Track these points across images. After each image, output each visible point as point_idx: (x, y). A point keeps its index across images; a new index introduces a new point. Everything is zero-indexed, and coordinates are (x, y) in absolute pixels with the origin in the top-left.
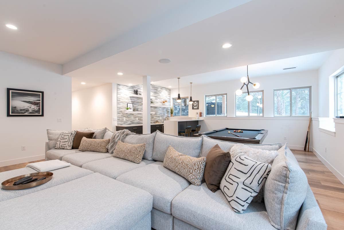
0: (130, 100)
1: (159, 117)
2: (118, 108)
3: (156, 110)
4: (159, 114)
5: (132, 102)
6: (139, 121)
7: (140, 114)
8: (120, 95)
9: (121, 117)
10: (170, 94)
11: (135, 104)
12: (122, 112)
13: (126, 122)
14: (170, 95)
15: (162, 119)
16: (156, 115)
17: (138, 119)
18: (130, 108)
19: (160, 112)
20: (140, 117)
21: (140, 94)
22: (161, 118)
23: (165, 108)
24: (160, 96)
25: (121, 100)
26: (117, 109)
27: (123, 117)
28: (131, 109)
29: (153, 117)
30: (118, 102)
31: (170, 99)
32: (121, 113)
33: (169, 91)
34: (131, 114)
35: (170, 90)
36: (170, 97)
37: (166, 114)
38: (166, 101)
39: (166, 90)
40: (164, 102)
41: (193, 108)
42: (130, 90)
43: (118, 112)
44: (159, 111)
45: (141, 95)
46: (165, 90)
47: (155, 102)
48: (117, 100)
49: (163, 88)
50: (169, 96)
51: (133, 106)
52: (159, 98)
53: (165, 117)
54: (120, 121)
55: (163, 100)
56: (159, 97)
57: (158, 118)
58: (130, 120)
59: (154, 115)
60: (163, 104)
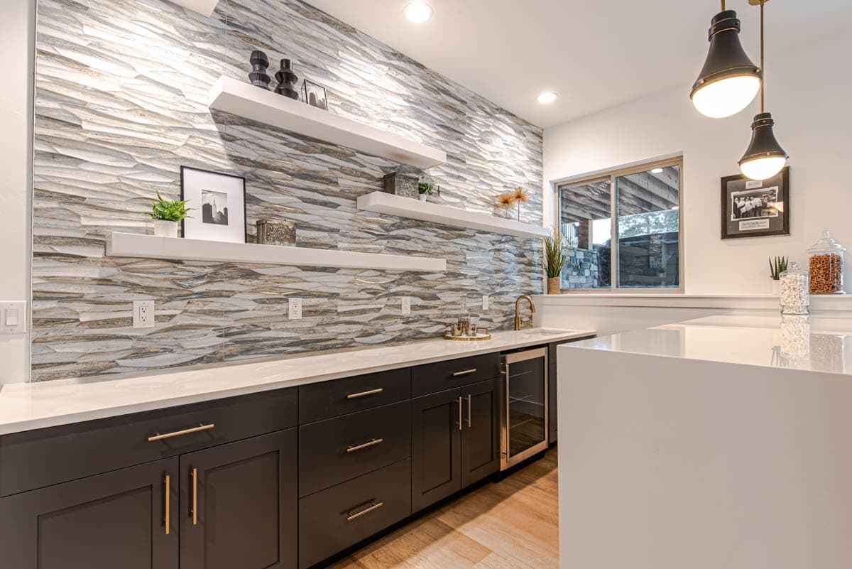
0: (218, 145)
1: (474, 294)
2: (41, 194)
3: (452, 248)
4: (477, 273)
5: (237, 160)
6: (310, 330)
7: (324, 269)
8: (83, 67)
9: (90, 292)
10: (538, 158)
11: (271, 185)
12: (103, 244)
13: (168, 341)
14: (541, 164)
15: (498, 307)
16: (454, 283)
17: (307, 312)
18: (218, 209)
19: (479, 260)
20: (320, 296)
21: (312, 100)
22: (486, 302)
23: (512, 239)
24: (484, 160)
25: (92, 126)
26: (35, 213)
27: (119, 294)
28: (223, 220)
29: (435, 298)
30: (43, 139)
31: (540, 188)
32: (95, 253)
33: (536, 140)
34: (227, 265)
35: (540, 136)
36: (539, 174)
37: (518, 279)
38: (519, 197)
39: (521, 133)
40: (506, 202)
41: (728, 232)
42: (220, 57)
43: (40, 239)
44: (477, 256)
45: (323, 106)
46: (512, 131)
47: (447, 193)
48: (36, 116)
49: (501, 110)
50: (535, 168)
51: (248, 199)
52: (470, 171)
53: (511, 297)
54: (75, 330)
55: (499, 189)
56: (478, 164)
57: (472, 303)
58: (222, 322)
59: (441, 281)
60: (502, 211)
